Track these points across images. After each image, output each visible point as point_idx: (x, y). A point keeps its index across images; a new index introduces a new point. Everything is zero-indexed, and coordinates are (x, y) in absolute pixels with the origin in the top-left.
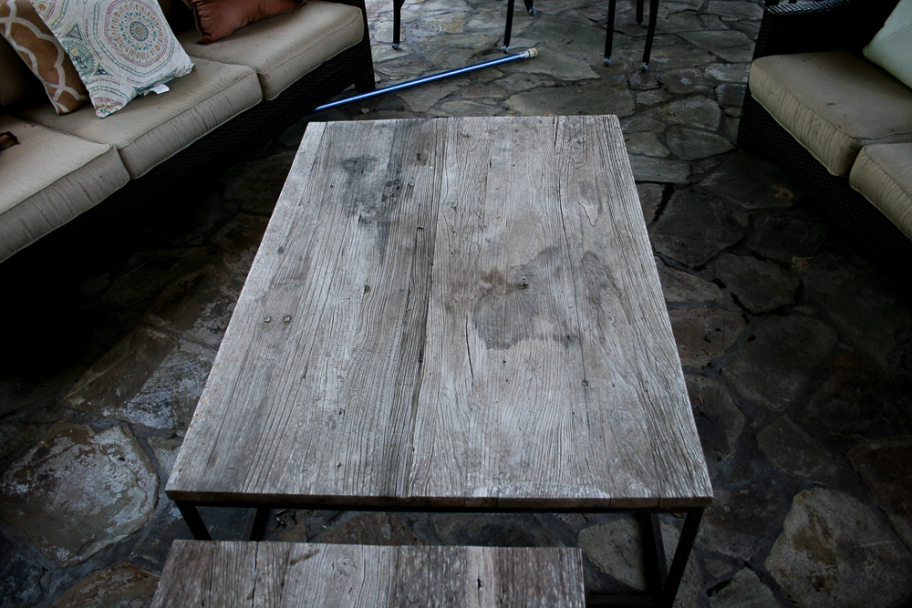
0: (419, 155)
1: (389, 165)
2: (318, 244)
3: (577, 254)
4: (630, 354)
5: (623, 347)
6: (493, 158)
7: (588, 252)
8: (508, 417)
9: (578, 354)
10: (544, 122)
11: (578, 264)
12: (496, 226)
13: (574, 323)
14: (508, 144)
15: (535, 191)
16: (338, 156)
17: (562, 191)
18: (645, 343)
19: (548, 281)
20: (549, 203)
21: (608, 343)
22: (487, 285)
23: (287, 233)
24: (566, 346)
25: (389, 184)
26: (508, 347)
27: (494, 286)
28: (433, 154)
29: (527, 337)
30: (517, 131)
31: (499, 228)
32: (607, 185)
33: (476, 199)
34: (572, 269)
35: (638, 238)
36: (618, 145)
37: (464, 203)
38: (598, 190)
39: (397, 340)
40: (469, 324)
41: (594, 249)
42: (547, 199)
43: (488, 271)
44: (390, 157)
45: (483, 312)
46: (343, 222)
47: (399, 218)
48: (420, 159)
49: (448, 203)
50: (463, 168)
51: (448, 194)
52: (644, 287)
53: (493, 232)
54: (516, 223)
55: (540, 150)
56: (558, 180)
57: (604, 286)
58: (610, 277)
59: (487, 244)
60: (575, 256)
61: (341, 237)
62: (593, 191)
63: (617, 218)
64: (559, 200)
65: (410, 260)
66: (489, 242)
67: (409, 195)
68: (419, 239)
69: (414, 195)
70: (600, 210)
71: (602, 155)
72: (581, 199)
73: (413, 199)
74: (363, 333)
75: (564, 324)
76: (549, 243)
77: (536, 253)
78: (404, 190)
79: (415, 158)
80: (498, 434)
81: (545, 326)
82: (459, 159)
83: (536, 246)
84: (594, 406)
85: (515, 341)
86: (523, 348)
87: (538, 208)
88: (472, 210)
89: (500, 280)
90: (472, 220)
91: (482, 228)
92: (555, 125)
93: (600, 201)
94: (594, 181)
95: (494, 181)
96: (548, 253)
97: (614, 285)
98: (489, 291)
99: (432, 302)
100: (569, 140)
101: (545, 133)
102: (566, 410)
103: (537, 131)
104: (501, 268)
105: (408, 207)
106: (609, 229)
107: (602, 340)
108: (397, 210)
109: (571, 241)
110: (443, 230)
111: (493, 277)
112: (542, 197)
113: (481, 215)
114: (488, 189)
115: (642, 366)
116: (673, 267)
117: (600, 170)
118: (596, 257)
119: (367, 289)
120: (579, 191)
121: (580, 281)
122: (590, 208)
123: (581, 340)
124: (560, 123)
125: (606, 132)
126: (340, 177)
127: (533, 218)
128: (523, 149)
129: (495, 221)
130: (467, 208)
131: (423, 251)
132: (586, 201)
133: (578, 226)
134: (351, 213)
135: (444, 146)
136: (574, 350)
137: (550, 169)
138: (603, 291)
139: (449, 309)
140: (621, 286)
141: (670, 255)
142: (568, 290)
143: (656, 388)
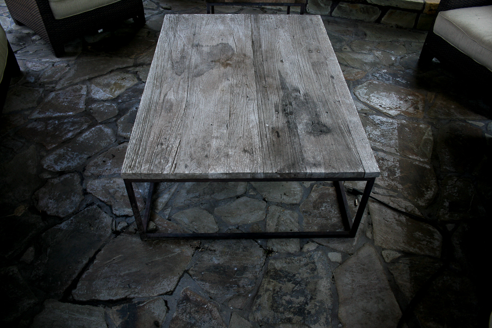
0: (278, 136)
1: (296, 128)
2: (315, 80)
3: (185, 75)
4: (176, 42)
5: (177, 44)
6: (225, 131)
7: (180, 75)
8: (221, 27)
9: (195, 42)
10: (183, 167)
11: (186, 70)
12: (224, 86)
13: (194, 50)
14: (214, 143)
15: (200, 105)
16: (336, 136)
17: (184, 107)
18: (169, 44)
19: (201, 63)
20: (194, 99)
21: (182, 45)
22: (229, 62)
23: (335, 85)
24: (198, 44)
25: (291, 113)
26: (220, 43)
27: (226, 61)
28: (268, 136)
29: (213, 46)
30: (206, 156)
31: (223, 86)
32: (155, 110)
33: (236, 102)
34: (189, 68)
35: (152, 81)
36: (134, 141)
37: (243, 101)
38: (162, 107)
39: (263, 46)
40: (235, 50)
41: (176, 77)
42: (194, 101)
43: (228, 67)
44: (298, 135)
45: (230, 53)
46: (308, 90)
47: (278, 92)
48: (276, 132)
49: (252, 100)
50: (246, 123)
51: (253, 106)
52: (160, 61)
53: (225, 84)
54: (213, 88)
55: (192, 137)
56: (185, 114)
57: (177, 62)
58: (173, 66)
59: (229, 78)
60: (187, 74)
61: (305, 83)
62: (165, 107)
63: (158, 91)
64: (187, 101)
65: (266, 72)
66: (228, 79)
67: (276, 106)
68: (264, 82)
69: (273, 105)
70: (166, 95)
71: (149, 133)
72: (174, 102)
73: (273, 102)
74: (277, 47)
75: (197, 50)
76: (197, 79)
77: (205, 74)
78: (280, 109)
79: (280, 134)
80: (225, 24)
81: (206, 49)
82: (249, 131)
83: (204, 78)
84: (193, 30)
85: (218, 45)
86: (215, 43)
87: (200, 96)
88: (238, 95)
89: (223, 64)
90: (237, 90)
91: (231, 86)
92: (175, 162)
93: (164, 100)
94: (162, 113)
95: (224, 113)
96: (199, 74)
97: (172, 63)
98: (228, 60)
99: (252, 57)
100: (168, 146)
101: (185, 154)
102: (202, 29)
103: (191, 156)
104: (222, 68)
105: (275, 98)
106: (165, 85)
107: (184, 46)
108: (281, 97)
109: (186, 80)
110: (252, 86)
111: (226, 65)
112: (197, 102)
113: (232, 93)
114: (229, 108)
115: (173, 39)
116: (107, 205)
117: (155, 121)
118: (176, 74)
119: (282, 61)
120: (174, 107)
121: (187, 63)
122: (171, 96)
123: (193, 46)
124: (170, 164)
125: (138, 154)
126: (325, 119)
127: (204, 91)
128: (204, 137)
129: (225, 89)
130: (240, 97)
131: (260, 77)
132: (172, 100)
133: (180, 87)
134: (306, 95)
135: (262, 143)
136: (196, 42)
137: (188, 122)
138: (178, 61)
139: (245, 55)
140: (170, 62)
141: (105, 215)
142: (193, 61)
143: (171, 34)
